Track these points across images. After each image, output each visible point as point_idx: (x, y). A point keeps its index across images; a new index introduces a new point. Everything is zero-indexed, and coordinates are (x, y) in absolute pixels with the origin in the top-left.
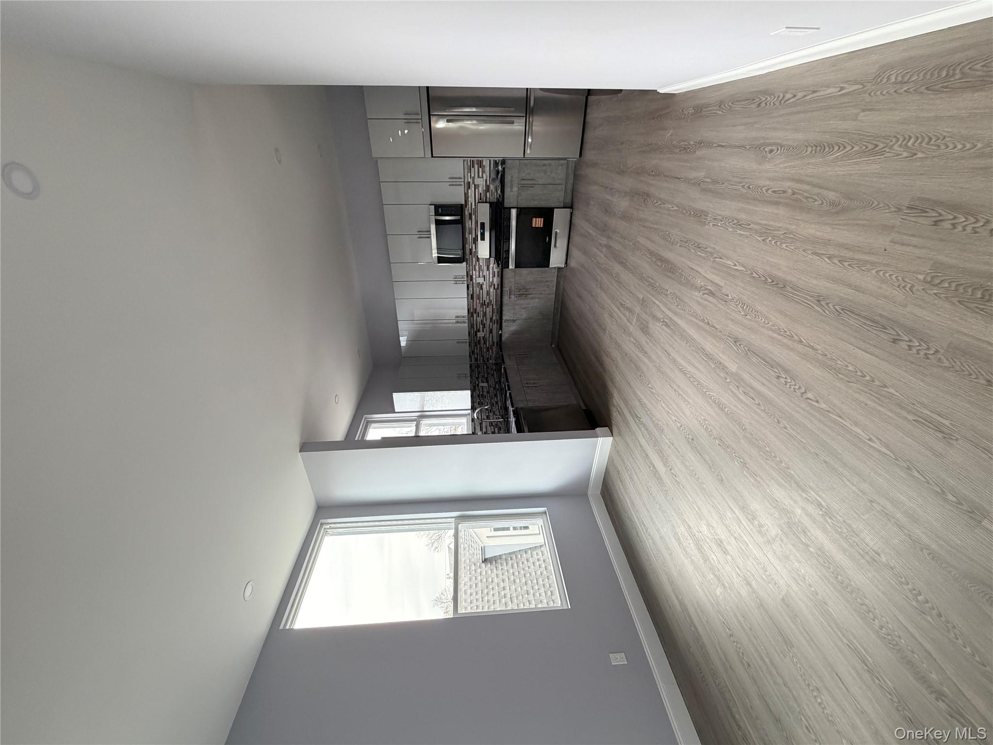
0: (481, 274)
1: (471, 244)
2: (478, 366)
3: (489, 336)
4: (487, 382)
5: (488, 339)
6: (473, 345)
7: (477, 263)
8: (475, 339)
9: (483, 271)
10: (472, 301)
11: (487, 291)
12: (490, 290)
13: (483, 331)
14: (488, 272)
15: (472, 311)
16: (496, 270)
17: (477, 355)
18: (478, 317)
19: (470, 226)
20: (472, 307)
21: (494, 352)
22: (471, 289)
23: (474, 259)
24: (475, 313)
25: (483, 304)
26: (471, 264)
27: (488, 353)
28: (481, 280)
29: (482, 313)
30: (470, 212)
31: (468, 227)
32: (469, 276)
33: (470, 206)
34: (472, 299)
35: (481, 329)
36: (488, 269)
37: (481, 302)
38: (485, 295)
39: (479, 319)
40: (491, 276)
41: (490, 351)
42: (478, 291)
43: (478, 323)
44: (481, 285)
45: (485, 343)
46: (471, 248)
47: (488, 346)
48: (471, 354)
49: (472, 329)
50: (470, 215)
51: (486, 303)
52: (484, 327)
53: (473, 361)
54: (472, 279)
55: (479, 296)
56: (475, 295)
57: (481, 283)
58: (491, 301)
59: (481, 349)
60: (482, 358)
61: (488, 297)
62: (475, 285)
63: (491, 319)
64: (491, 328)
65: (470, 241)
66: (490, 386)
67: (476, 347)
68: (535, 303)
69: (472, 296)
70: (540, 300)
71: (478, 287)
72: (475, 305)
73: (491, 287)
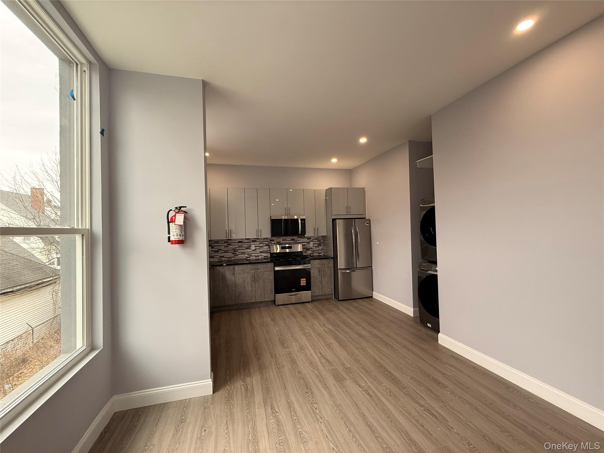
0: (257, 248)
1: (276, 240)
7: (265, 245)
9: (259, 249)
10: (238, 242)
11: (245, 252)
14: (259, 252)
15: (230, 242)
16: (260, 257)
18: (224, 247)
19: (287, 240)
20: (232, 242)
22: (246, 241)
23: (267, 243)
24: (227, 244)
25: (235, 250)
26: (264, 241)
28: (253, 248)
29: (228, 249)
30: (295, 239)
31: (287, 238)
32: (255, 240)
33: (298, 239)
37: (237, 249)
38: (242, 251)
39: (222, 248)
40: (256, 255)
42: (245, 246)
44: (250, 248)
46: (274, 240)
49: (214, 243)
50: (294, 240)
51: (235, 252)
52: (216, 252)
54: (253, 241)
55: (242, 247)
56: (242, 244)
58: (238, 256)
61: (241, 253)
62: (249, 243)
63: (223, 257)
64: (215, 257)
65: (278, 240)
68: (249, 288)
69: (241, 242)
70: (251, 291)
71: (248, 246)
72: (234, 244)
73: (248, 255)
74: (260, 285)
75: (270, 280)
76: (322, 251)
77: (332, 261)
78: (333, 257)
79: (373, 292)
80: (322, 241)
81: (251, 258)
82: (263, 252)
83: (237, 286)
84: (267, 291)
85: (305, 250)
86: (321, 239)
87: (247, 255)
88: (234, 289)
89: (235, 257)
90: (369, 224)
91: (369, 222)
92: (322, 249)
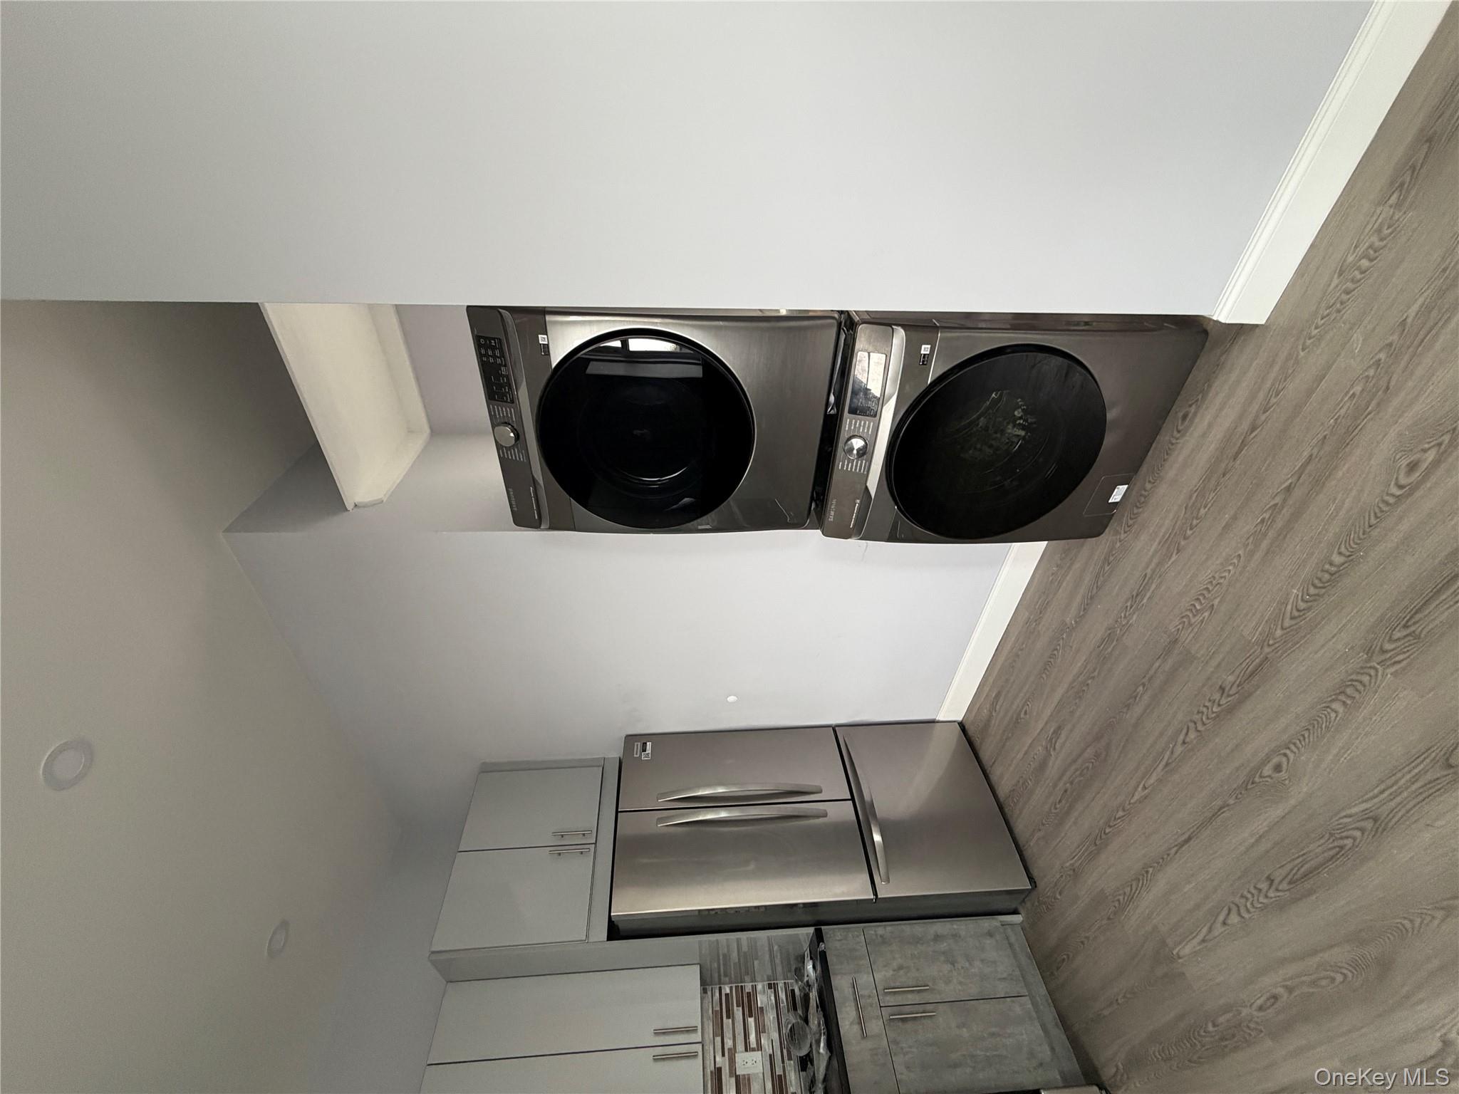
76: (781, 984)
77: (836, 938)
78: (811, 930)
79: (938, 722)
80: (728, 991)
86: (717, 994)
90: (646, 743)
91: (639, 744)
92: (770, 986)
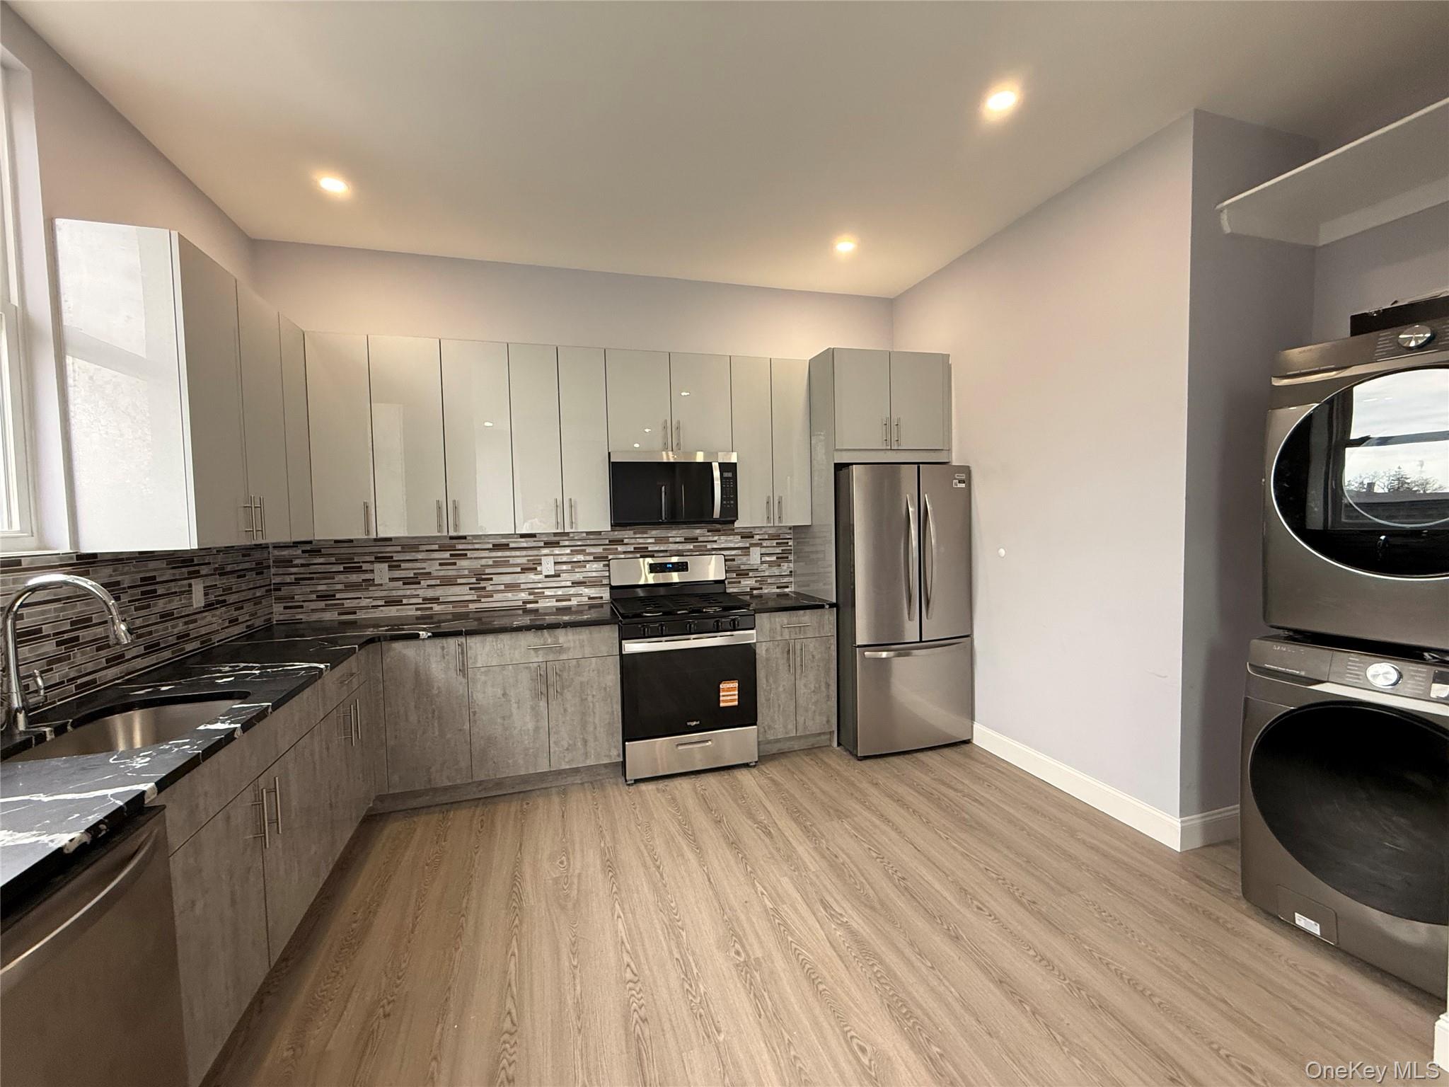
0: (564, 567)
1: (633, 541)
2: (260, 569)
3: (375, 599)
4: (209, 607)
5: (366, 594)
6: (343, 551)
7: (591, 558)
8: (368, 558)
9: (572, 571)
10: (491, 546)
11: (518, 585)
12: (523, 590)
13: (392, 580)
14: (569, 584)
15: (460, 547)
16: (574, 602)
17: (303, 565)
18: (441, 564)
19: (671, 540)
20: (470, 547)
21: (315, 617)
22: (524, 543)
23: (599, 550)
24: (451, 555)
25: (480, 576)
26: (588, 542)
27: (314, 597)
28: (548, 567)
29: (450, 573)
30: (700, 539)
31: (670, 535)
32: (557, 538)
33: (711, 539)
34: (494, 545)
35: (397, 574)
36: (576, 584)
37: (487, 571)
38: (507, 579)
39: (434, 568)
40: (560, 592)
41: (322, 604)
42: (519, 561)
43: (423, 565)
44: (536, 569)
45: (350, 587)
46: (626, 541)
47: (338, 596)
48: (308, 547)
49: (399, 548)
50: (695, 540)
51: (483, 584)
52: (407, 582)
53: (276, 552)
54: (548, 544)
55: (506, 563)
56: (507, 553)
57: (539, 569)
58: (492, 596)
59: (329, 575)
60: (288, 579)
61: (502, 587)
62: (535, 552)
63: (435, 600)
64: (405, 601)
65: (641, 541)
66: (190, 618)
67: (333, 560)
68: (523, 721)
69: (505, 547)
70: (531, 732)
71: (528, 560)
72: (477, 554)
73: (530, 594)
74: (565, 710)
75: (605, 689)
76: (792, 579)
77: (829, 617)
78: (834, 601)
79: (973, 723)
80: (790, 544)
81: (543, 604)
82: (585, 583)
83: (477, 715)
84: (595, 728)
85: (734, 575)
86: (790, 536)
87: (524, 596)
88: (467, 727)
89: (483, 600)
90: (964, 483)
91: (964, 478)
92: (791, 572)
